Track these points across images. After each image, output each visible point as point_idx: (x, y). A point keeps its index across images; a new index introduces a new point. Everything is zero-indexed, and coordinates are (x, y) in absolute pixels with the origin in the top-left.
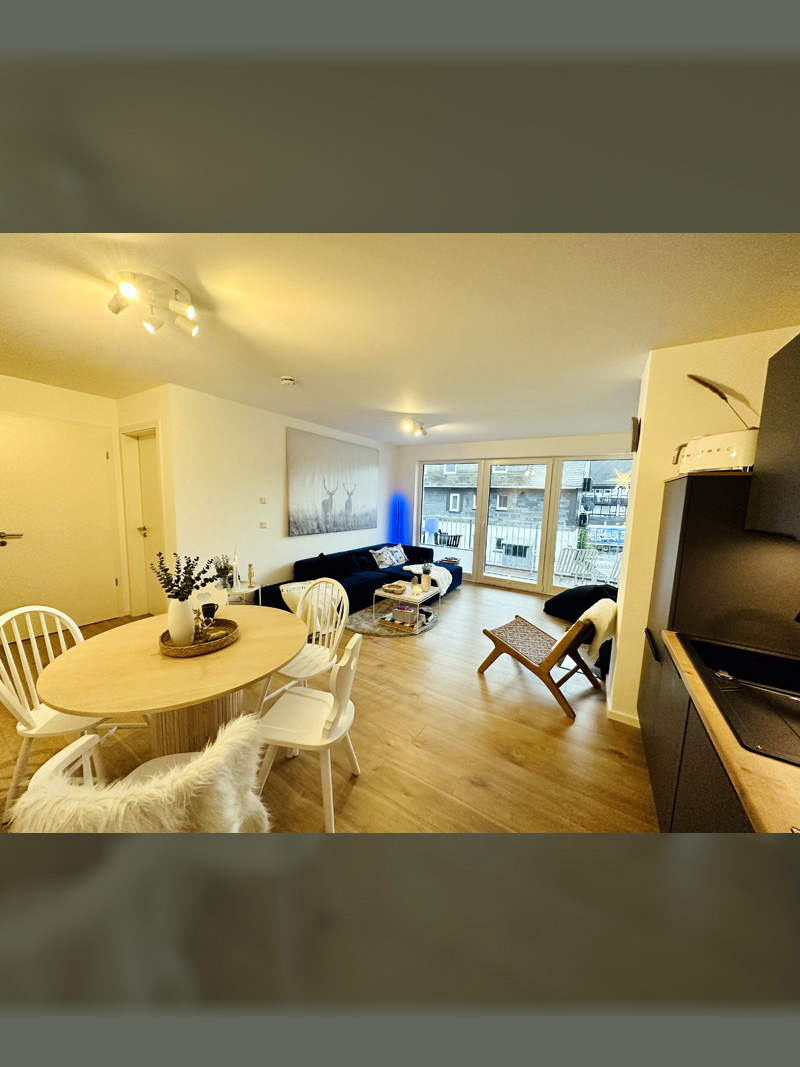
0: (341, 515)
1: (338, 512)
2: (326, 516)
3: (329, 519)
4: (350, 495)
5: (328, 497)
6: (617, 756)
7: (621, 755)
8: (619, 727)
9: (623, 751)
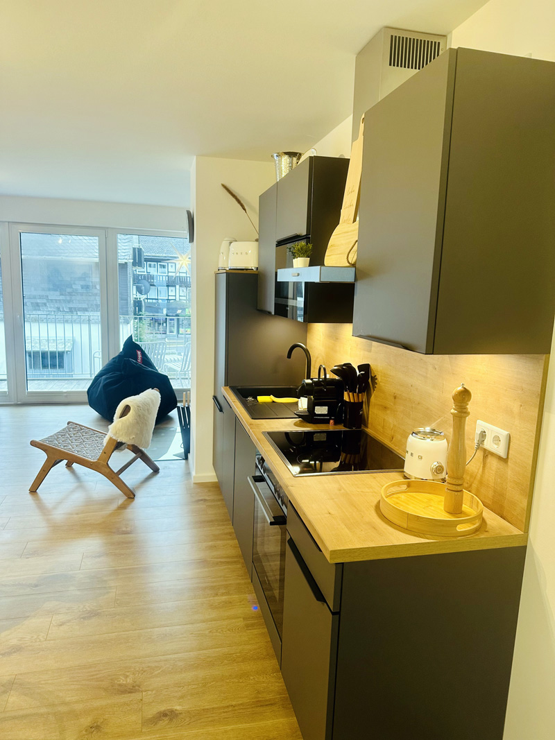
6: (202, 502)
7: (205, 500)
8: (202, 485)
9: (207, 498)
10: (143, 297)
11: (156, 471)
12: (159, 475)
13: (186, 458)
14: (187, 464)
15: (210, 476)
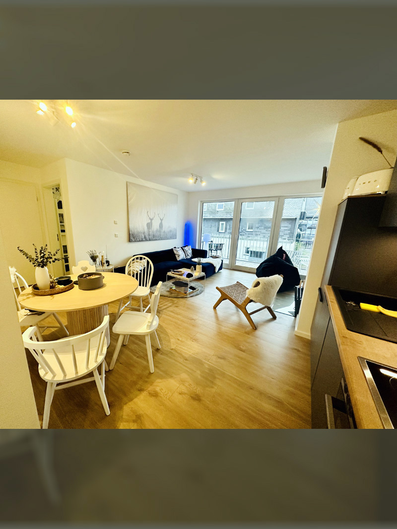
0: (157, 231)
1: (155, 230)
2: (149, 232)
3: (151, 233)
4: (161, 220)
5: (150, 221)
6: (296, 351)
7: (298, 351)
8: (300, 339)
9: (300, 349)
10: (301, 233)
11: (274, 318)
12: (275, 321)
13: (295, 316)
14: (295, 320)
15: (307, 334)
